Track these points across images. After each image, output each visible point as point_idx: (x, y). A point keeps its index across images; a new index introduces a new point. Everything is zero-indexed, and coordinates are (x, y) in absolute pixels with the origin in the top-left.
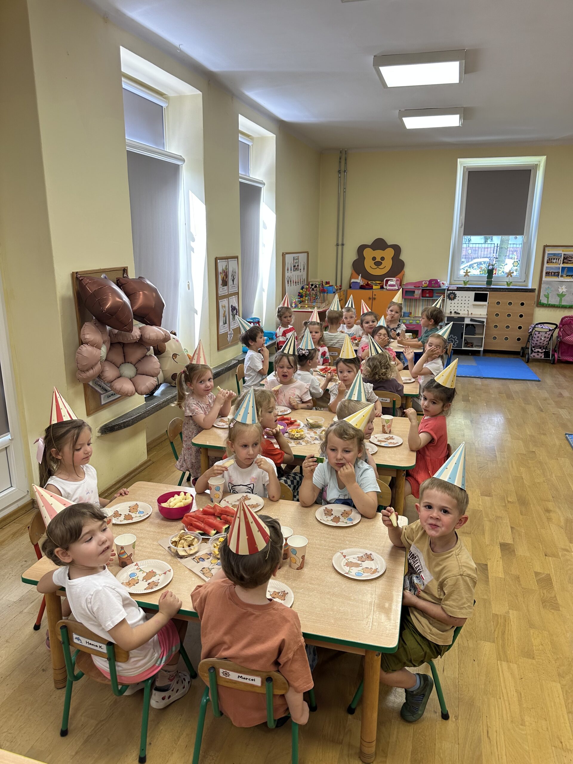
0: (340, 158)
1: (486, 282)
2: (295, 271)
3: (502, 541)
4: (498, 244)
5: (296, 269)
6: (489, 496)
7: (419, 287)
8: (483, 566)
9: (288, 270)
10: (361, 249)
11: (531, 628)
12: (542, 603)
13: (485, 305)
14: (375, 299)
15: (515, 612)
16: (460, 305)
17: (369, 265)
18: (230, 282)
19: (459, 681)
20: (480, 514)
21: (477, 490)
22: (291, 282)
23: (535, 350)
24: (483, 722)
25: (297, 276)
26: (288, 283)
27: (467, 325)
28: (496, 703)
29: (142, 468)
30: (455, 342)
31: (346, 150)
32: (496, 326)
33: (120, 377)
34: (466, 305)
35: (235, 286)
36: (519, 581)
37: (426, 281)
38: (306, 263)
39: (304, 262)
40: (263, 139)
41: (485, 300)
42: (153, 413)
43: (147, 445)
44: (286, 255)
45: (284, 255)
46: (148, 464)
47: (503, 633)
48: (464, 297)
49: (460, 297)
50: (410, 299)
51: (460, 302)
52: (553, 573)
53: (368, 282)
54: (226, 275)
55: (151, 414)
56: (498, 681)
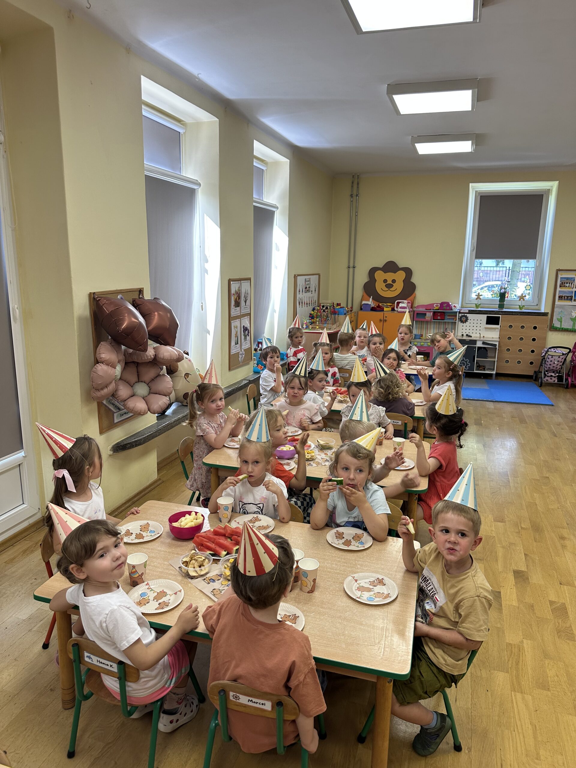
0: (353, 183)
1: (498, 306)
2: (306, 292)
3: (516, 568)
4: (509, 267)
5: (308, 290)
6: (502, 522)
7: (430, 309)
8: (496, 594)
9: (299, 292)
10: (372, 272)
11: (546, 658)
12: (558, 633)
13: (498, 328)
14: (386, 321)
15: (529, 641)
16: (471, 328)
17: (380, 287)
18: (243, 303)
19: (472, 711)
20: (493, 540)
21: (490, 516)
22: (302, 303)
23: (548, 374)
24: (496, 755)
25: (308, 298)
26: (299, 304)
27: (479, 348)
28: (510, 735)
29: (151, 487)
30: (467, 364)
31: (359, 174)
32: (508, 350)
33: (133, 395)
34: (478, 328)
35: (247, 307)
36: (533, 610)
37: (437, 304)
38: (317, 284)
39: (315, 284)
40: (276, 163)
41: (497, 324)
42: (164, 432)
43: (158, 464)
44: (298, 277)
45: (295, 277)
46: (158, 483)
47: (517, 663)
48: (476, 320)
49: (472, 320)
50: (422, 321)
51: (472, 325)
52: (569, 602)
53: (379, 304)
54: (239, 297)
55: (163, 433)
56: (512, 713)
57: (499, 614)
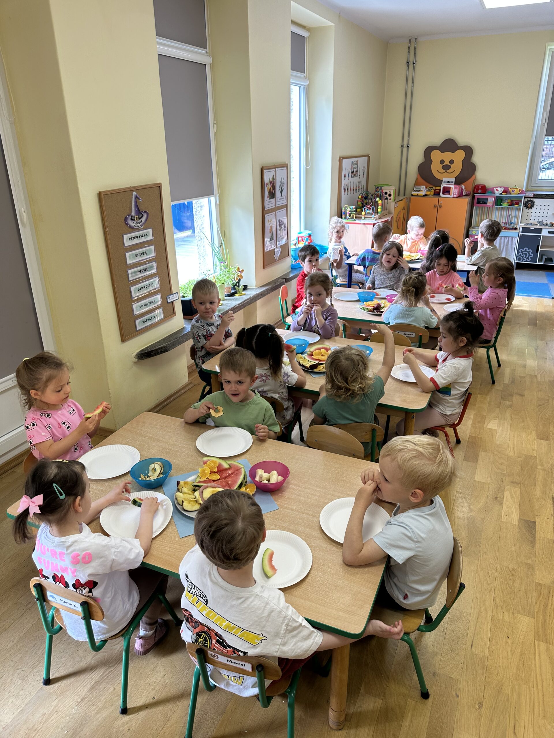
0: (409, 48)
2: (353, 177)
5: (355, 175)
8: (530, 524)
9: (345, 177)
10: (429, 151)
16: (537, 214)
17: (436, 168)
18: (278, 194)
22: (348, 189)
24: (510, 714)
25: (355, 183)
26: (345, 191)
28: (528, 692)
29: (183, 391)
30: (529, 255)
31: (416, 38)
34: (545, 215)
35: (283, 198)
37: (501, 187)
38: (366, 167)
40: (321, 29)
43: (188, 368)
44: (344, 160)
45: (340, 161)
46: (189, 387)
47: (545, 607)
48: (543, 205)
50: (482, 207)
51: (538, 211)
54: (274, 187)
57: (531, 548)
